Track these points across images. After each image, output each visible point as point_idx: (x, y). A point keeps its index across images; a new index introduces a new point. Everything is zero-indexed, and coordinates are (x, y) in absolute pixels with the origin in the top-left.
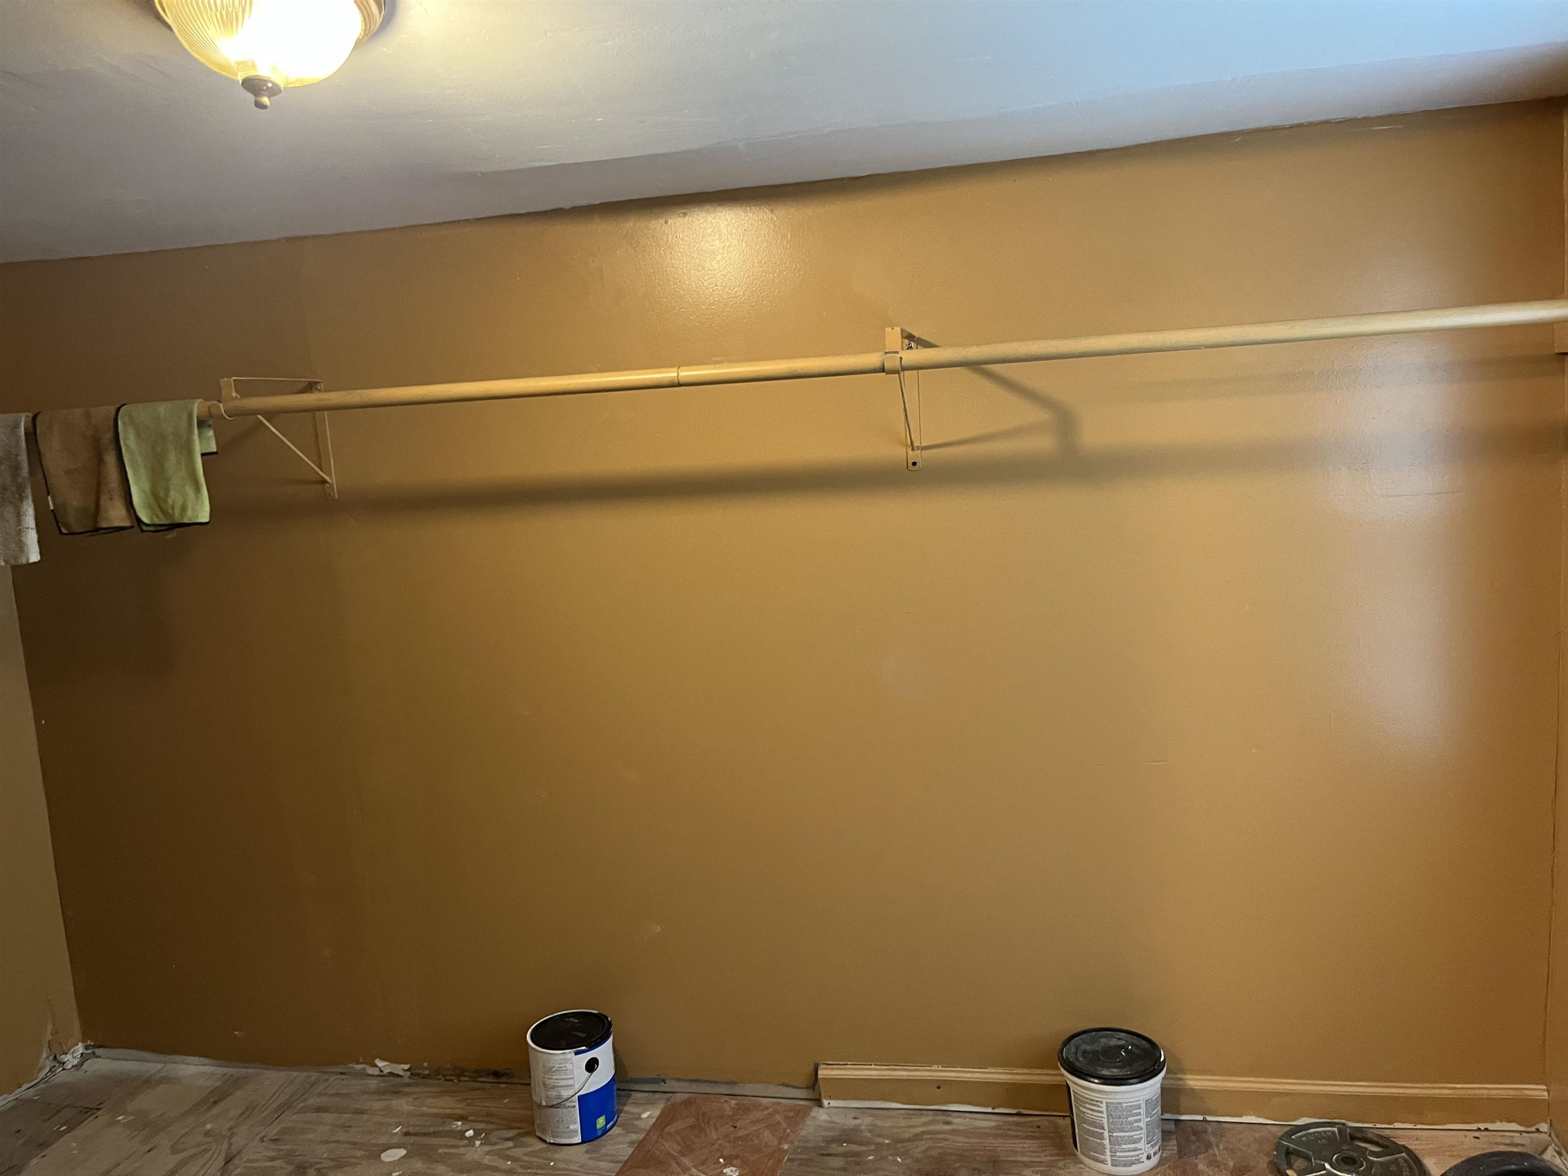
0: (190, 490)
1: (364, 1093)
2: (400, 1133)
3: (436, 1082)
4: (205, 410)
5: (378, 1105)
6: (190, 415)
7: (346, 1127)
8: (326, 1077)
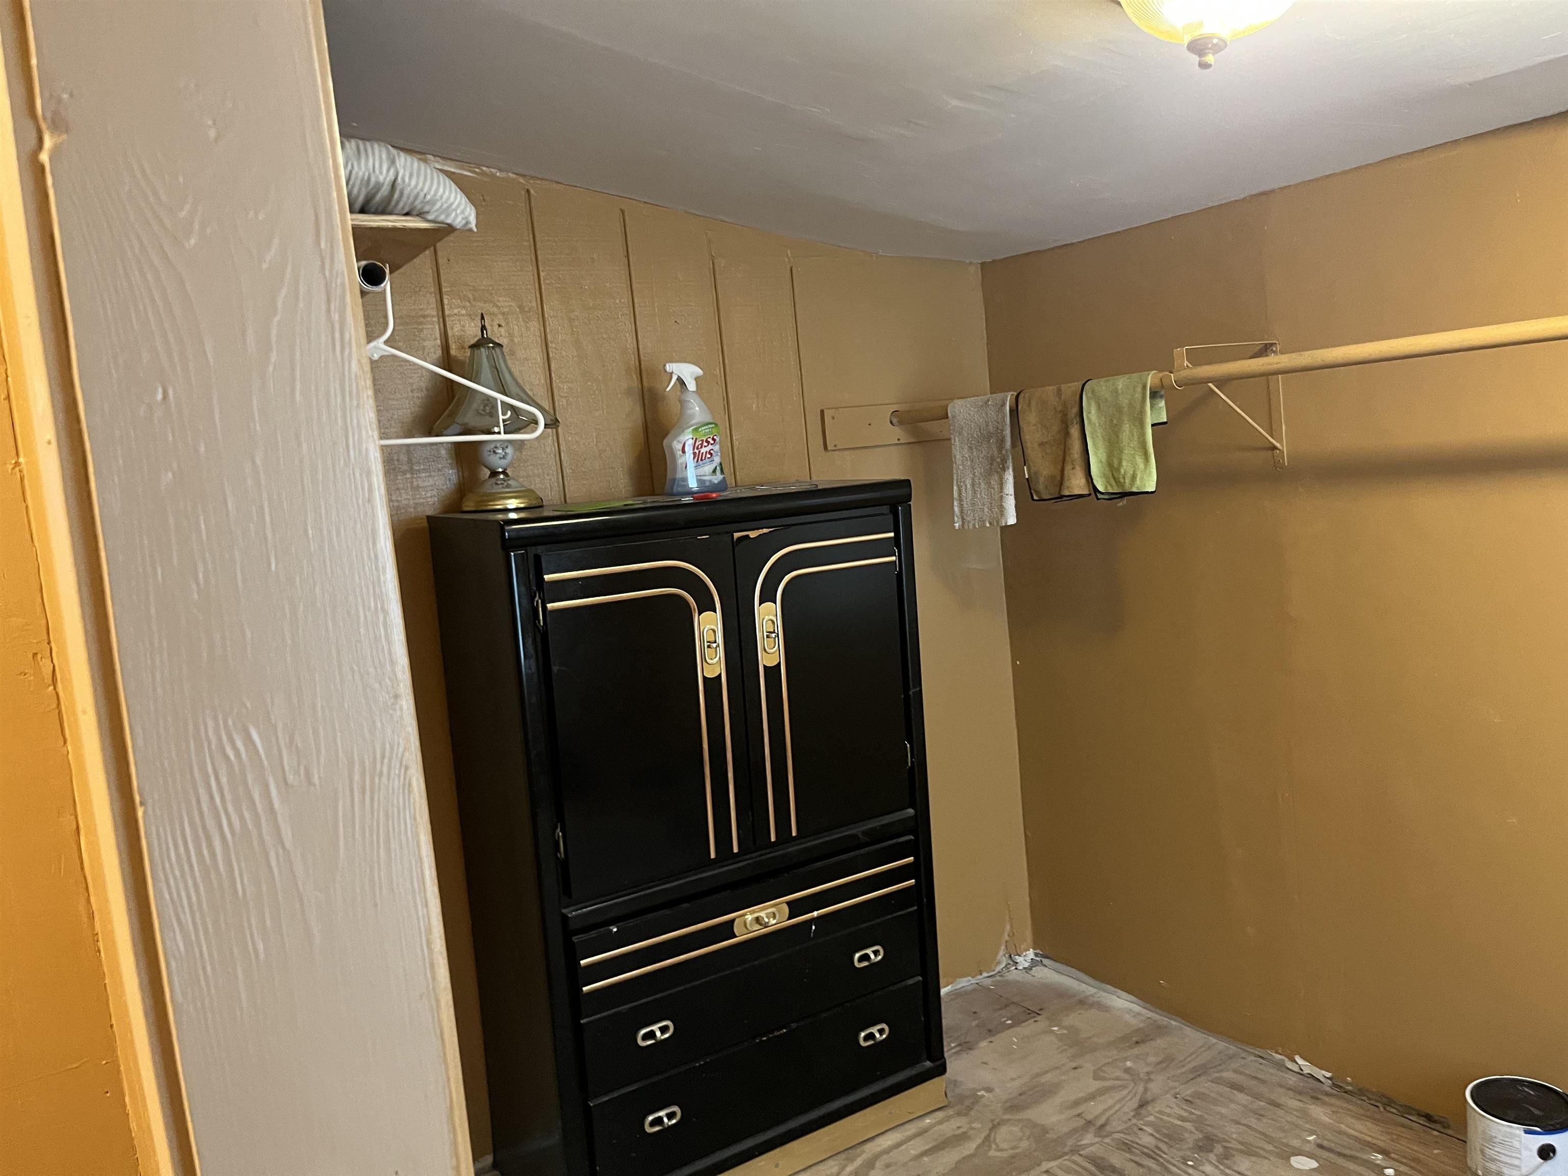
0: (1140, 461)
1: (1281, 1086)
2: (1312, 1142)
3: (1359, 1102)
4: (1157, 381)
5: (1294, 1104)
6: (1144, 387)
7: (1260, 1116)
8: (1243, 1055)
